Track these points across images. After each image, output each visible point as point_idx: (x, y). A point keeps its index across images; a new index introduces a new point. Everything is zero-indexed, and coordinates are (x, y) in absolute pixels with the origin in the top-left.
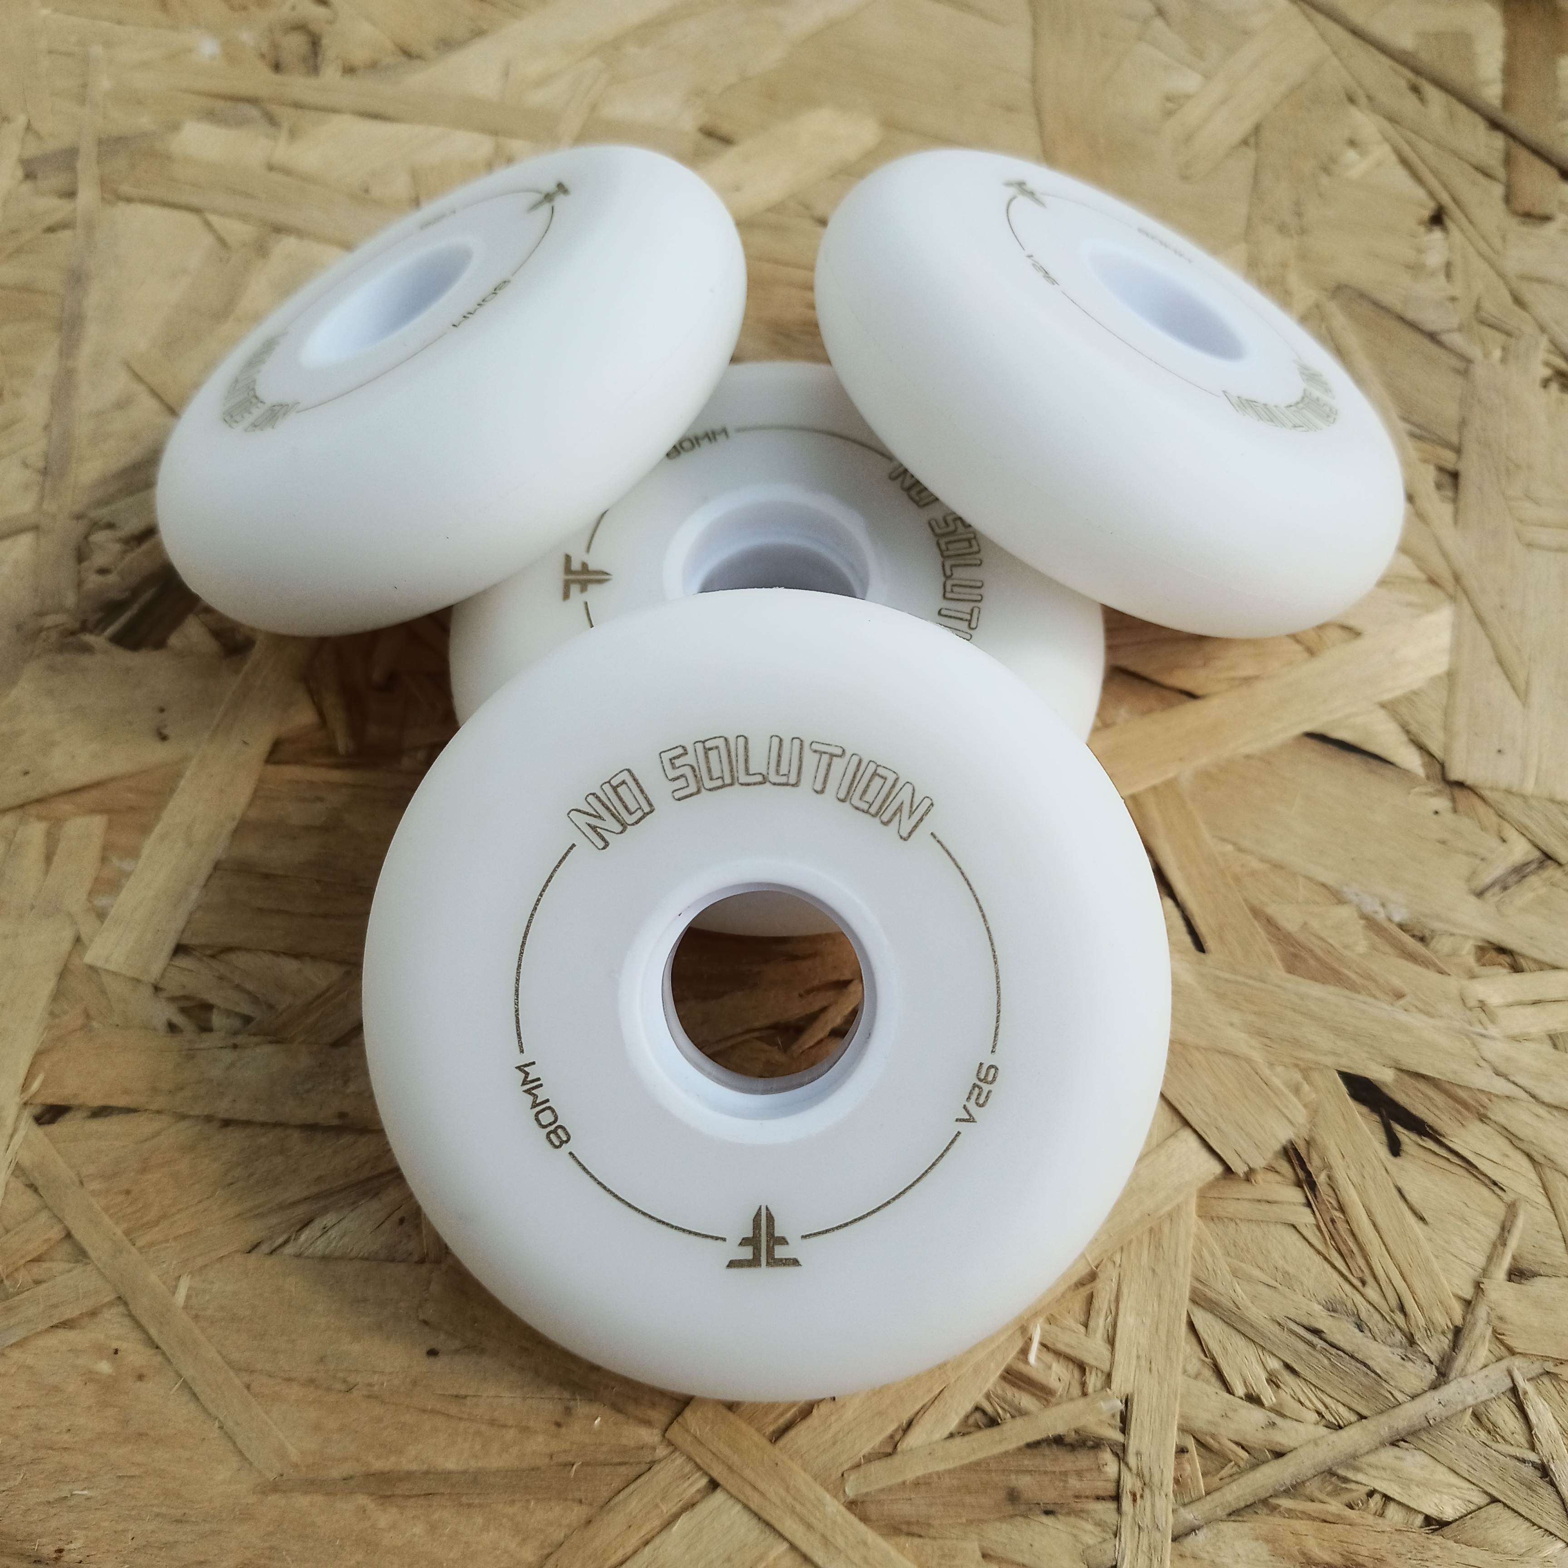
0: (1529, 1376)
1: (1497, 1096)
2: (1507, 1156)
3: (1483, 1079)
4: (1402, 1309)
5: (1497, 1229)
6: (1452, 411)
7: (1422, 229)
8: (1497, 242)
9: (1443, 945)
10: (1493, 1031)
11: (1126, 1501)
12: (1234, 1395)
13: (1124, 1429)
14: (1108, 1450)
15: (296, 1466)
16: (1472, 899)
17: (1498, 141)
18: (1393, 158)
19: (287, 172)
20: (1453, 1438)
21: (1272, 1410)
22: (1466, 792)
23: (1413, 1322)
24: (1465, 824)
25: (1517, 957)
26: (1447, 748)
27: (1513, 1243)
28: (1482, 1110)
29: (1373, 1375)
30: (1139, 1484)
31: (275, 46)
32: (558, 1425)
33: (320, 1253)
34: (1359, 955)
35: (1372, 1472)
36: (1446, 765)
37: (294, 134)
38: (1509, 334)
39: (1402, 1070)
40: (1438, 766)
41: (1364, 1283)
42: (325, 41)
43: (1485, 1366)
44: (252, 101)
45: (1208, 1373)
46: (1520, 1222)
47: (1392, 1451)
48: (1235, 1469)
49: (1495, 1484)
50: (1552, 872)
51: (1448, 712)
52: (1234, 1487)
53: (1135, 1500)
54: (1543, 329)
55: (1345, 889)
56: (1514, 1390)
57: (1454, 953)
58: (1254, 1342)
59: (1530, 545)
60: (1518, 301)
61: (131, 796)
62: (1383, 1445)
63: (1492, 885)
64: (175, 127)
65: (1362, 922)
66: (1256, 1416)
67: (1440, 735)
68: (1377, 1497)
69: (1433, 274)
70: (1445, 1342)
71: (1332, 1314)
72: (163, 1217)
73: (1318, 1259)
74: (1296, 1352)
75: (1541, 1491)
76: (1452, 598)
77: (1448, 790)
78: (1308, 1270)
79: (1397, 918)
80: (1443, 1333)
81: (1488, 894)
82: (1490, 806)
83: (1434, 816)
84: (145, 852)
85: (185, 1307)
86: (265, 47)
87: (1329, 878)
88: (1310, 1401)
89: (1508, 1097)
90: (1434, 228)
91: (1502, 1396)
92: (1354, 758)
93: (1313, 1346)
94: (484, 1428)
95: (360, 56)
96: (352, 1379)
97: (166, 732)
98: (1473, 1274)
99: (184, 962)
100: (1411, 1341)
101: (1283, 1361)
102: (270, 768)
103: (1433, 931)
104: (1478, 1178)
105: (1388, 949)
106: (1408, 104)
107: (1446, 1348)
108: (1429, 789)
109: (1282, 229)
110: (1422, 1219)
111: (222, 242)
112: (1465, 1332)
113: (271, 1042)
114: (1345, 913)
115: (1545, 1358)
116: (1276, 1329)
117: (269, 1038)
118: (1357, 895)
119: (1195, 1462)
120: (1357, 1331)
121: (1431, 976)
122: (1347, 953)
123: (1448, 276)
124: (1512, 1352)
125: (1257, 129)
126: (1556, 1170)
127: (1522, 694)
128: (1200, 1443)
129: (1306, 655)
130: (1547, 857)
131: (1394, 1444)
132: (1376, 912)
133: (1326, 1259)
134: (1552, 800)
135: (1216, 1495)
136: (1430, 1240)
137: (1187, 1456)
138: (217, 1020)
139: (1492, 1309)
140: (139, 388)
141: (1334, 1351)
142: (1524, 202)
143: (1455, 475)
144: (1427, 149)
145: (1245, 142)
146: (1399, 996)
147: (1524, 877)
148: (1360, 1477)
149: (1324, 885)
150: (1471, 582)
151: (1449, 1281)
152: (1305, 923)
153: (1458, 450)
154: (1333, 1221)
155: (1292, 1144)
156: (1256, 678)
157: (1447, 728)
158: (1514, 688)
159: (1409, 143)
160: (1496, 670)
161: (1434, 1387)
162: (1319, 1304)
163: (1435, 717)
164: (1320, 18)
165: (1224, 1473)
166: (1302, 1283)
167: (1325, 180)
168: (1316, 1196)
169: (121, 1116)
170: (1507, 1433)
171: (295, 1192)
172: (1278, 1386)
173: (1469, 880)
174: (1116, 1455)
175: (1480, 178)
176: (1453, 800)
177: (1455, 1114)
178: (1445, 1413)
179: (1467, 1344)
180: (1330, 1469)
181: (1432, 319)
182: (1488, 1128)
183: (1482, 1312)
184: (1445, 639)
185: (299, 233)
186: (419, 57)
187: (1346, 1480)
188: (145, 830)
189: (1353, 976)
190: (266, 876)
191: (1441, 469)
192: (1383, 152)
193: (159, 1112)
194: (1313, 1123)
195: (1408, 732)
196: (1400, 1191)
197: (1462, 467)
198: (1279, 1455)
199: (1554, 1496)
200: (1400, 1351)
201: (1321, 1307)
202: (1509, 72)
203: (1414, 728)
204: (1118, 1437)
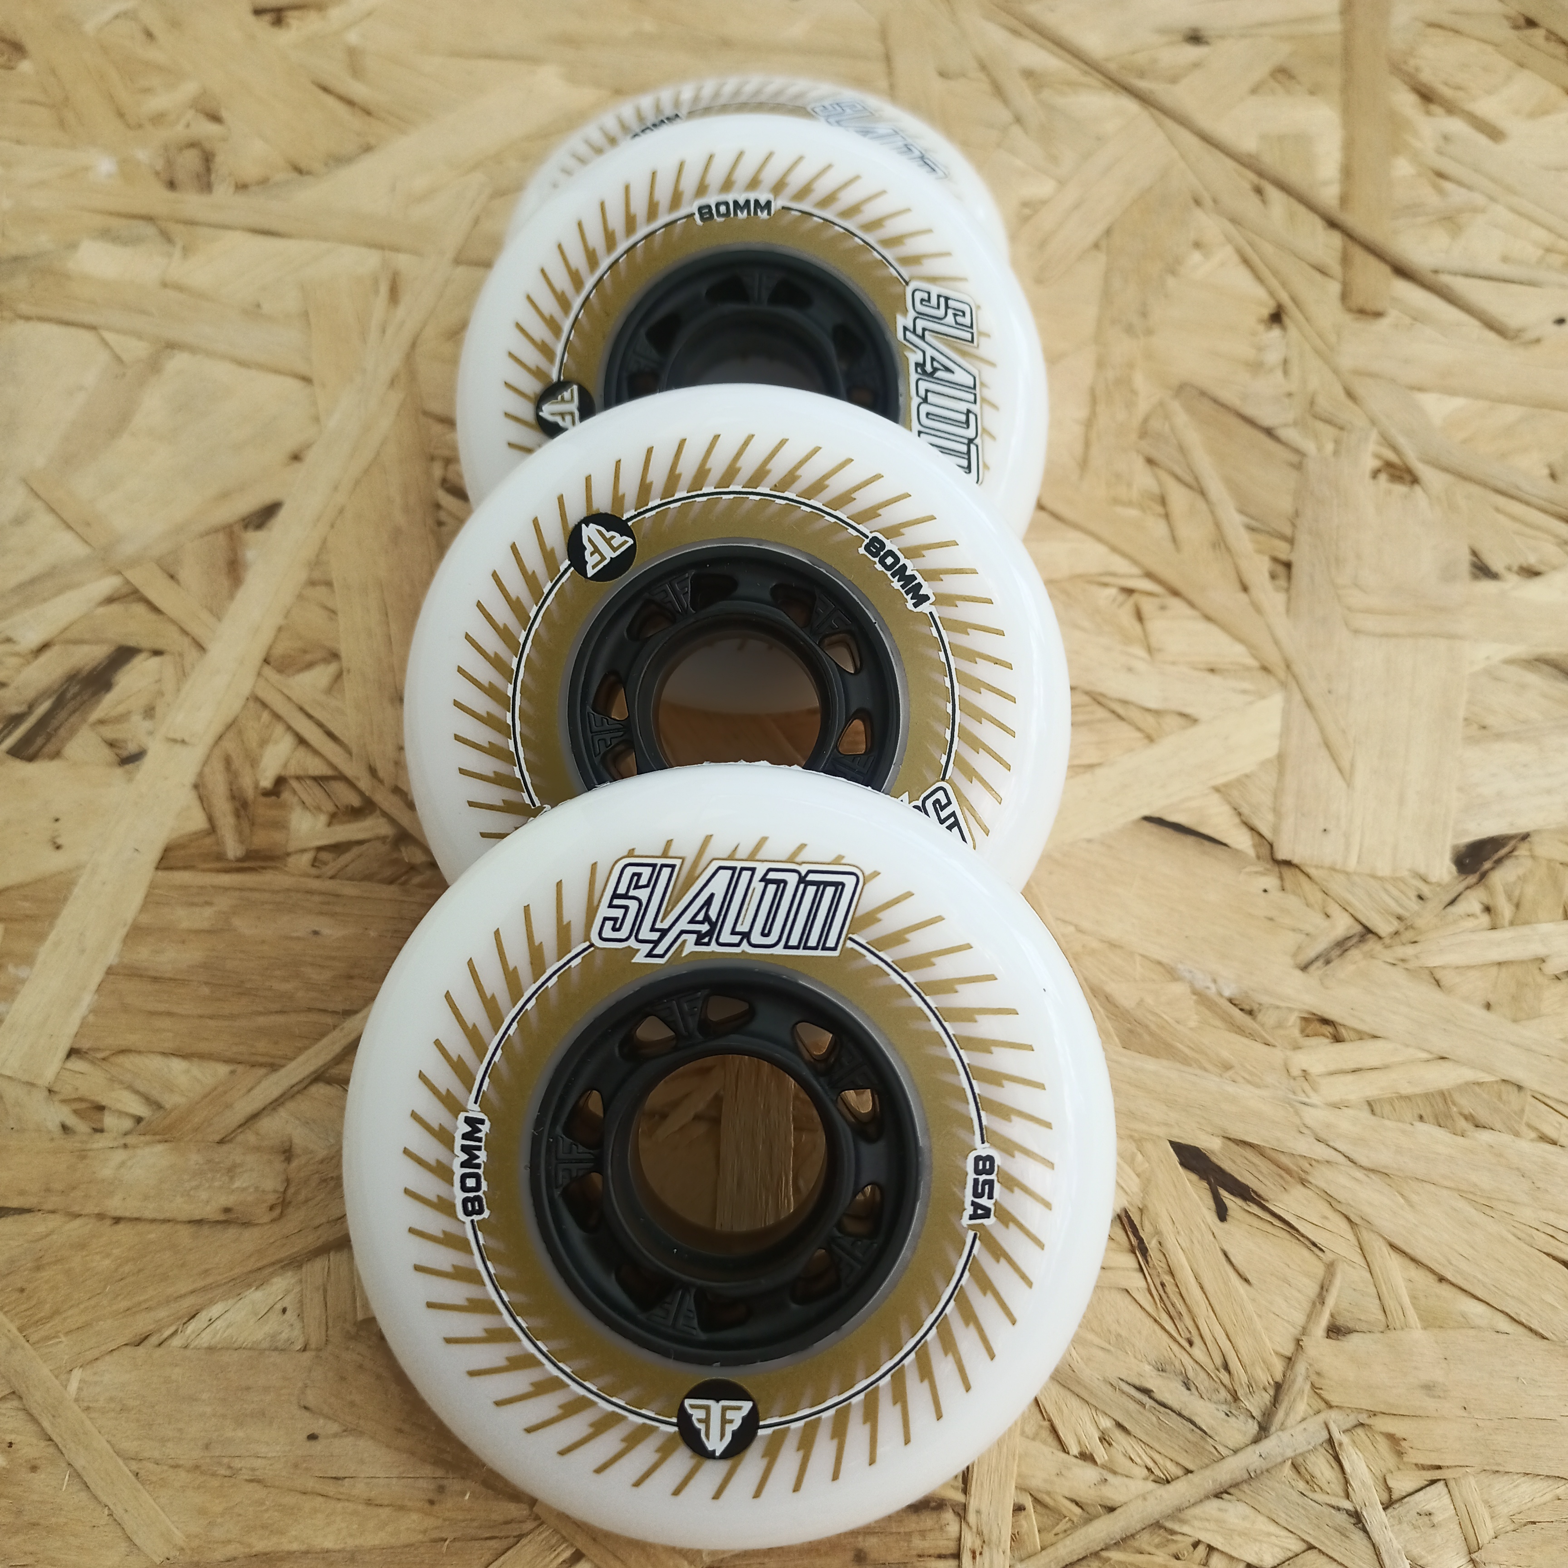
0: (1345, 1428)
1: (1317, 1161)
2: (1326, 1218)
3: (1304, 1146)
4: (1226, 1367)
5: (1316, 1289)
6: (1286, 504)
7: (1261, 328)
8: (1333, 338)
9: (1269, 1018)
10: (1315, 1099)
11: (966, 1558)
12: (1068, 1453)
13: (965, 1491)
14: (951, 1511)
15: (182, 1549)
16: (1298, 973)
17: (1336, 239)
18: (1235, 259)
19: (179, 288)
20: (1273, 1489)
21: (1104, 1467)
22: (1293, 870)
23: (1236, 1378)
24: (1292, 902)
25: (1338, 1027)
26: (1276, 829)
27: (1331, 1301)
28: (1303, 1175)
29: (1198, 1431)
30: (978, 1542)
31: (170, 163)
32: (432, 1502)
33: (206, 1345)
34: (1191, 1029)
35: (1196, 1523)
36: (1275, 845)
37: (186, 251)
38: (1342, 428)
39: (1230, 1139)
40: (1268, 847)
41: (1191, 1343)
42: (219, 159)
43: (1304, 1419)
44: (149, 219)
45: (1046, 1434)
46: (1338, 1282)
47: (1215, 1503)
48: (1069, 1524)
49: (1311, 1532)
50: (1371, 944)
51: (1277, 794)
52: (1068, 1541)
53: (974, 1558)
54: (1373, 422)
55: (1180, 966)
56: (1331, 1441)
57: (1280, 1025)
58: (1087, 1403)
59: (1356, 632)
60: (1350, 395)
61: (27, 904)
62: (1207, 1497)
63: (1317, 958)
64: (73, 246)
65: (1194, 997)
66: (1088, 1474)
67: (1270, 817)
68: (1201, 1549)
69: (1271, 370)
70: (1267, 1398)
71: (1161, 1373)
72: (56, 1312)
73: (1149, 1322)
74: (1127, 1412)
75: (1353, 1536)
76: (1283, 685)
77: (1276, 869)
78: (1140, 1332)
79: (1227, 993)
80: (1265, 1389)
81: (1312, 969)
82: (1316, 883)
83: (1264, 894)
84: (40, 959)
85: (76, 1400)
86: (160, 165)
87: (1164, 956)
88: (1140, 1457)
89: (1327, 1162)
90: (1275, 326)
91: (1320, 1448)
92: (1190, 840)
93: (1143, 1405)
94: (361, 1508)
95: (250, 171)
96: (237, 1464)
97: (59, 841)
98: (1295, 1332)
99: (76, 1064)
100: (1236, 1399)
101: (1115, 1420)
102: (160, 873)
103: (1260, 1004)
104: (1299, 1240)
105: (1218, 1023)
106: (1250, 206)
107: (1268, 1403)
108: (1259, 869)
109: (1129, 330)
110: (1247, 1281)
111: (119, 359)
112: (1285, 1386)
113: (160, 1142)
114: (1179, 989)
115: (1360, 1410)
116: (1108, 1390)
117: (158, 1137)
118: (1190, 972)
119: (1032, 1520)
120: (1184, 1389)
121: (1259, 1047)
122: (1179, 1027)
123: (1286, 372)
124: (1330, 1406)
125: (1108, 232)
126: (1372, 1231)
127: (1346, 775)
128: (1036, 1500)
129: (1146, 741)
130: (1368, 931)
131: (1218, 1496)
132: (1208, 988)
133: (1156, 1320)
134: (1374, 876)
135: (1050, 1550)
136: (1254, 1300)
137: (1023, 1513)
138: (109, 1120)
139: (1310, 1365)
140: (37, 505)
141: (1162, 1409)
142: (1359, 300)
143: (1288, 565)
144: (1268, 249)
145: (1096, 246)
146: (1227, 1067)
147: (1346, 950)
148: (1185, 1529)
149: (1160, 963)
150: (1300, 668)
151: (1270, 1339)
152: (1142, 1000)
153: (1291, 541)
154: (1163, 1285)
155: (1126, 1212)
156: (1099, 765)
157: (1276, 811)
158: (1340, 770)
159: (1251, 244)
160: (1323, 753)
161: (1256, 1441)
162: (1149, 1364)
163: (1266, 799)
164: (1170, 124)
165: (1058, 1529)
166: (1134, 1346)
167: (1171, 282)
168: (1147, 1262)
169: (16, 1217)
170: (1324, 1484)
171: (183, 1287)
172: (1110, 1444)
173: (1294, 955)
174: (958, 1514)
175: (1318, 276)
176: (1281, 878)
177: (1277, 1178)
178: (1264, 1465)
179: (1286, 1398)
180: (1158, 1522)
181: (1267, 416)
182: (1309, 1192)
183: (1301, 1368)
184: (1275, 725)
185: (192, 349)
186: (309, 173)
187: (1172, 1532)
188: (41, 937)
189: (1187, 1050)
190: (155, 979)
191: (1275, 560)
192: (1226, 253)
193: (53, 1212)
194: (1145, 1190)
195: (1240, 814)
196: (1226, 1254)
197: (1293, 558)
198: (1111, 1509)
199: (1366, 1542)
200: (1225, 1408)
201: (1151, 1368)
202: (1347, 172)
203: (1245, 810)
204: (959, 1497)
